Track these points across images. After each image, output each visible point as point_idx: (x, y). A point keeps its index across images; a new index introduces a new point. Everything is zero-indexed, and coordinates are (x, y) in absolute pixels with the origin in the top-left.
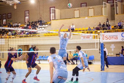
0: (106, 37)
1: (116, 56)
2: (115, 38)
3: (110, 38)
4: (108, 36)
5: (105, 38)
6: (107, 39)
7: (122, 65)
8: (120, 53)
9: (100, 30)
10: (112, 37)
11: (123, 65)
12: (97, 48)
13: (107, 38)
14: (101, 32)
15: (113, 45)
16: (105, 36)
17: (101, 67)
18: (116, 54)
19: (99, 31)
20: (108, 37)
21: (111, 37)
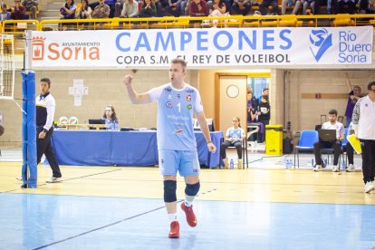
0: (54, 47)
1: (87, 129)
2: (88, 53)
3: (67, 54)
4: (61, 44)
5: (47, 52)
6: (54, 55)
7: (112, 165)
8: (105, 116)
9: (30, 21)
10: (77, 50)
11: (118, 165)
12: (7, 92)
13: (57, 52)
14: (31, 27)
15: (82, 81)
16: (47, 43)
17: (25, 173)
18: (91, 122)
19: (22, 24)
20: (60, 49)
21: (73, 48)
